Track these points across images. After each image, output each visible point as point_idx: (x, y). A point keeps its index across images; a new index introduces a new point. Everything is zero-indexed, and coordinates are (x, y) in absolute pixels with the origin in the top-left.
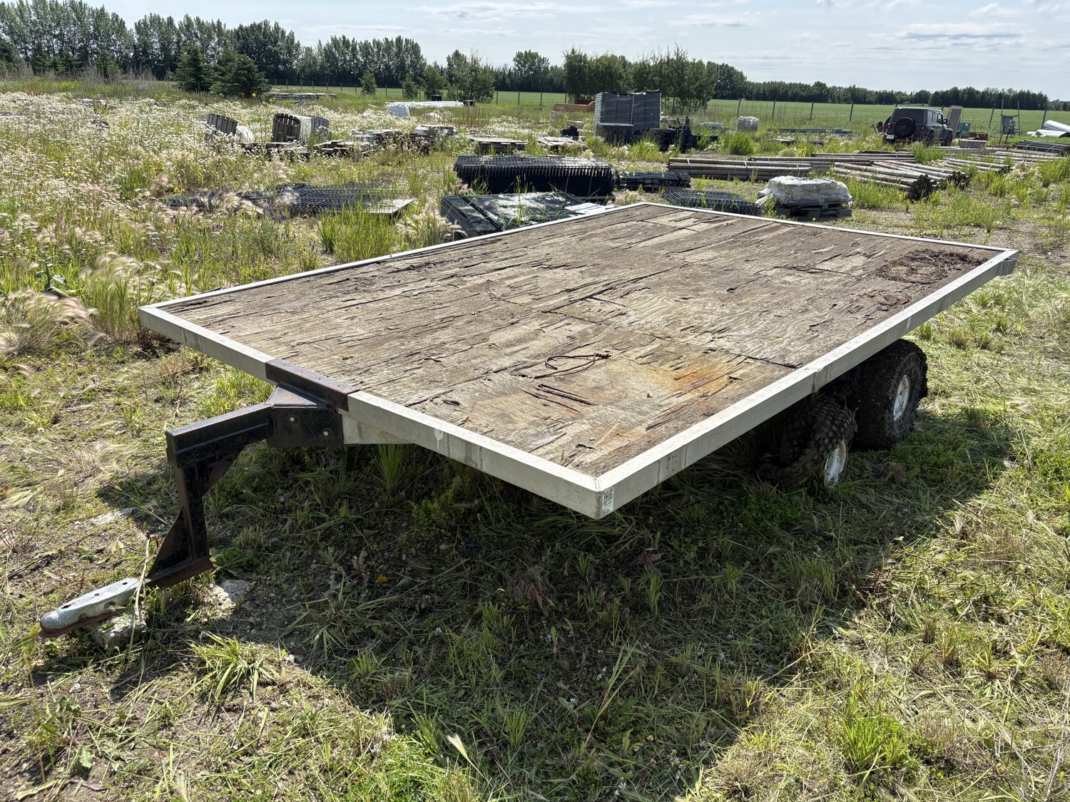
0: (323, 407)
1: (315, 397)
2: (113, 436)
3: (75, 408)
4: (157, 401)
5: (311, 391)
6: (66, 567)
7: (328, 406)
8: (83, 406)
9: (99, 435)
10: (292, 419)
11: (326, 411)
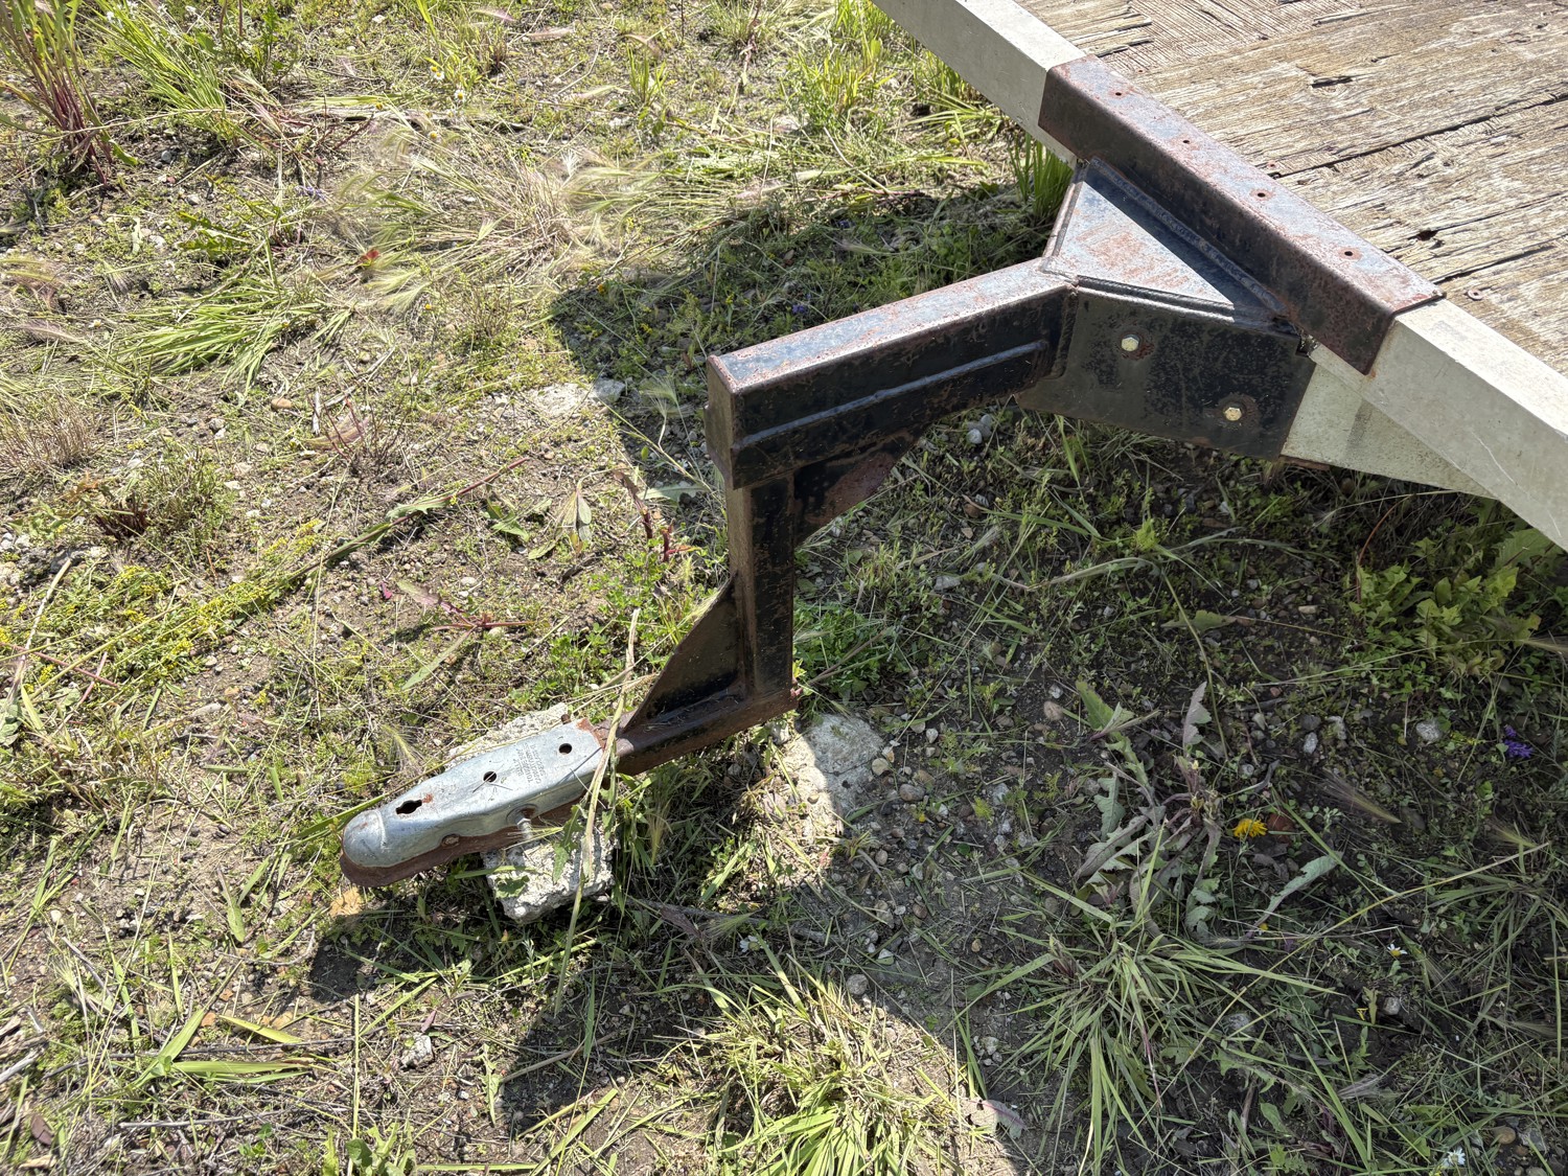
0: (1258, 324)
1: (1231, 267)
2: (603, 131)
3: (538, 35)
4: (703, 38)
5: (1219, 237)
6: (456, 554)
7: (1279, 322)
8: (557, 31)
9: (574, 125)
10: (1130, 344)
11: (1267, 342)
